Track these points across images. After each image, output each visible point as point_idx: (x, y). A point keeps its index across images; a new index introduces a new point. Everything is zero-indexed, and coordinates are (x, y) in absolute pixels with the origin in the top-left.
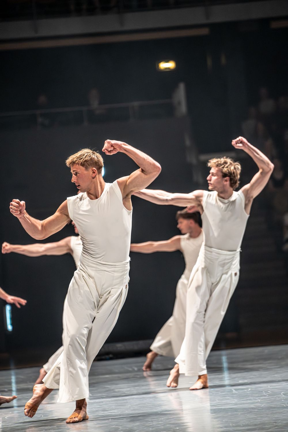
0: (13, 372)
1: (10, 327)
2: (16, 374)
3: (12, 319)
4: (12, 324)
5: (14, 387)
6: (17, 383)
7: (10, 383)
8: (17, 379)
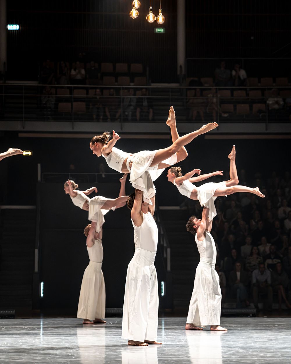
0: (42, 319)
1: (42, 295)
2: (43, 321)
3: (44, 290)
4: (43, 293)
5: (42, 326)
6: (43, 325)
7: (40, 325)
8: (43, 323)
